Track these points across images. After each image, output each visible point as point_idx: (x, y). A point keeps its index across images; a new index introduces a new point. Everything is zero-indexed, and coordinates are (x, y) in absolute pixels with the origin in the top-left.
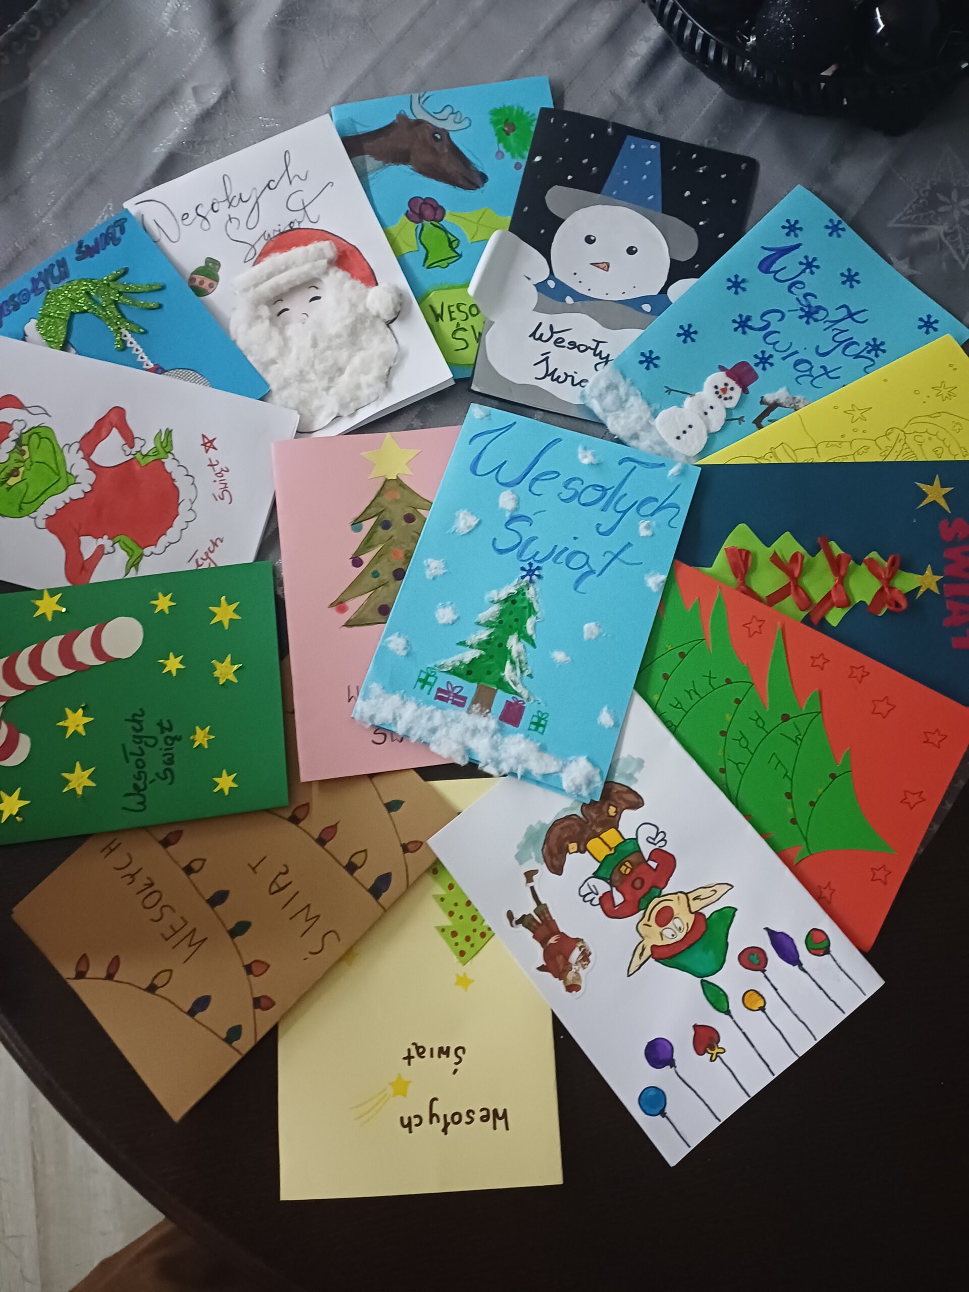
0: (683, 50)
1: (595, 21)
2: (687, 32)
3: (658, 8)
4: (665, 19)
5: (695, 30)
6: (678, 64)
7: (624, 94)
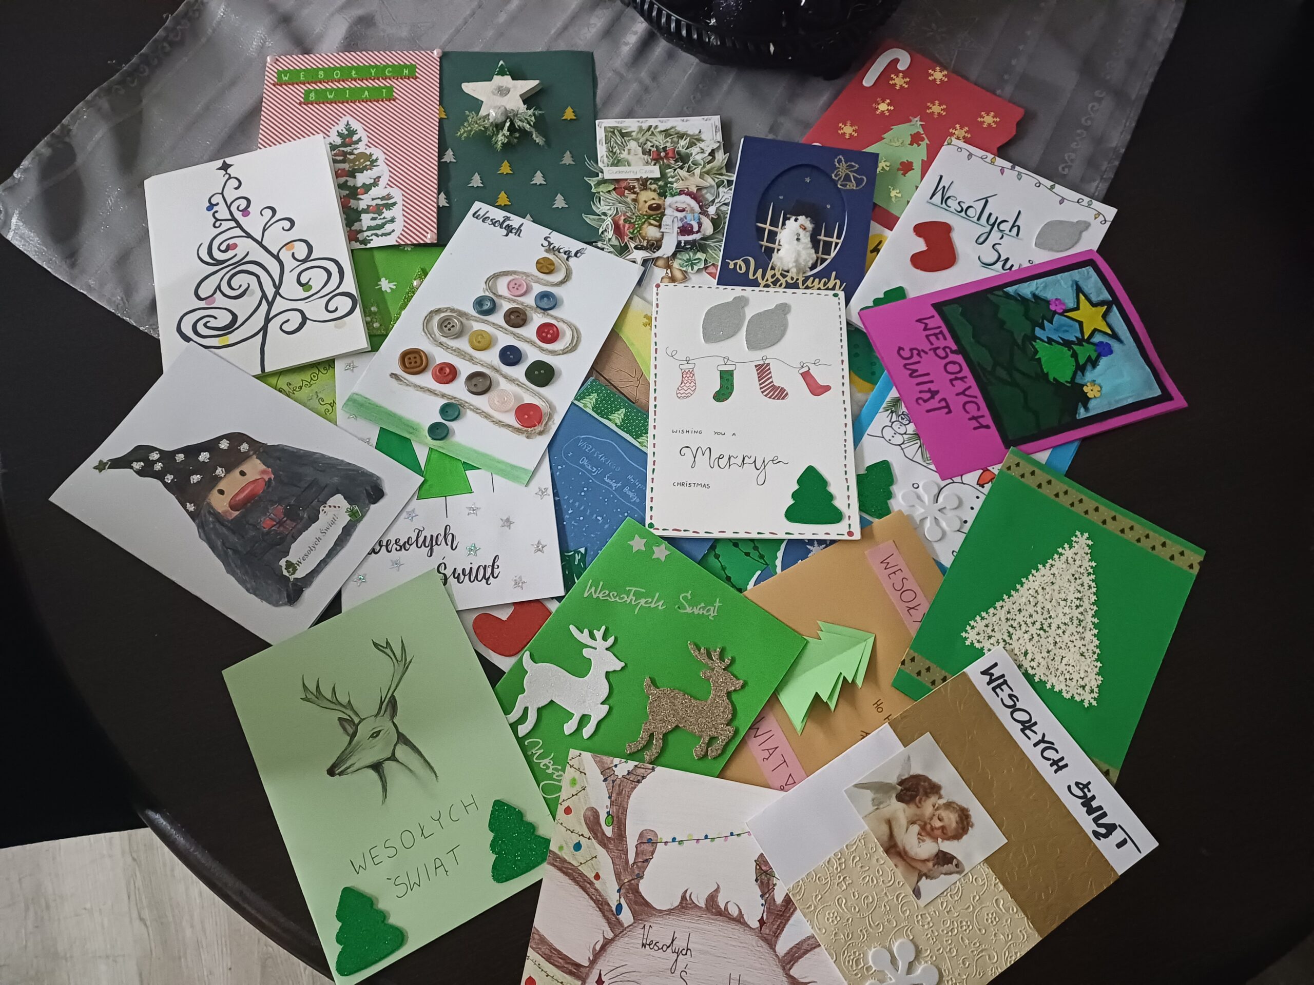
0: (663, 35)
1: (593, 24)
2: (663, 20)
3: (639, 7)
4: (646, 13)
5: (669, 17)
6: (662, 46)
7: (623, 71)
